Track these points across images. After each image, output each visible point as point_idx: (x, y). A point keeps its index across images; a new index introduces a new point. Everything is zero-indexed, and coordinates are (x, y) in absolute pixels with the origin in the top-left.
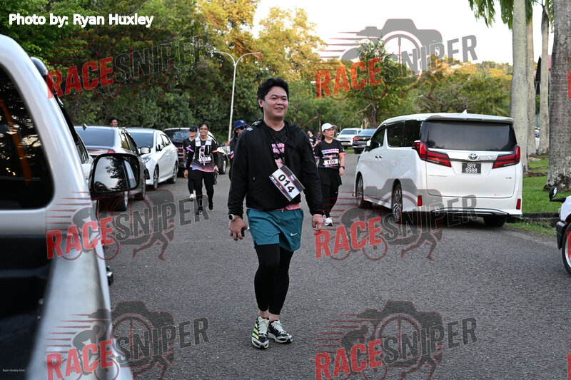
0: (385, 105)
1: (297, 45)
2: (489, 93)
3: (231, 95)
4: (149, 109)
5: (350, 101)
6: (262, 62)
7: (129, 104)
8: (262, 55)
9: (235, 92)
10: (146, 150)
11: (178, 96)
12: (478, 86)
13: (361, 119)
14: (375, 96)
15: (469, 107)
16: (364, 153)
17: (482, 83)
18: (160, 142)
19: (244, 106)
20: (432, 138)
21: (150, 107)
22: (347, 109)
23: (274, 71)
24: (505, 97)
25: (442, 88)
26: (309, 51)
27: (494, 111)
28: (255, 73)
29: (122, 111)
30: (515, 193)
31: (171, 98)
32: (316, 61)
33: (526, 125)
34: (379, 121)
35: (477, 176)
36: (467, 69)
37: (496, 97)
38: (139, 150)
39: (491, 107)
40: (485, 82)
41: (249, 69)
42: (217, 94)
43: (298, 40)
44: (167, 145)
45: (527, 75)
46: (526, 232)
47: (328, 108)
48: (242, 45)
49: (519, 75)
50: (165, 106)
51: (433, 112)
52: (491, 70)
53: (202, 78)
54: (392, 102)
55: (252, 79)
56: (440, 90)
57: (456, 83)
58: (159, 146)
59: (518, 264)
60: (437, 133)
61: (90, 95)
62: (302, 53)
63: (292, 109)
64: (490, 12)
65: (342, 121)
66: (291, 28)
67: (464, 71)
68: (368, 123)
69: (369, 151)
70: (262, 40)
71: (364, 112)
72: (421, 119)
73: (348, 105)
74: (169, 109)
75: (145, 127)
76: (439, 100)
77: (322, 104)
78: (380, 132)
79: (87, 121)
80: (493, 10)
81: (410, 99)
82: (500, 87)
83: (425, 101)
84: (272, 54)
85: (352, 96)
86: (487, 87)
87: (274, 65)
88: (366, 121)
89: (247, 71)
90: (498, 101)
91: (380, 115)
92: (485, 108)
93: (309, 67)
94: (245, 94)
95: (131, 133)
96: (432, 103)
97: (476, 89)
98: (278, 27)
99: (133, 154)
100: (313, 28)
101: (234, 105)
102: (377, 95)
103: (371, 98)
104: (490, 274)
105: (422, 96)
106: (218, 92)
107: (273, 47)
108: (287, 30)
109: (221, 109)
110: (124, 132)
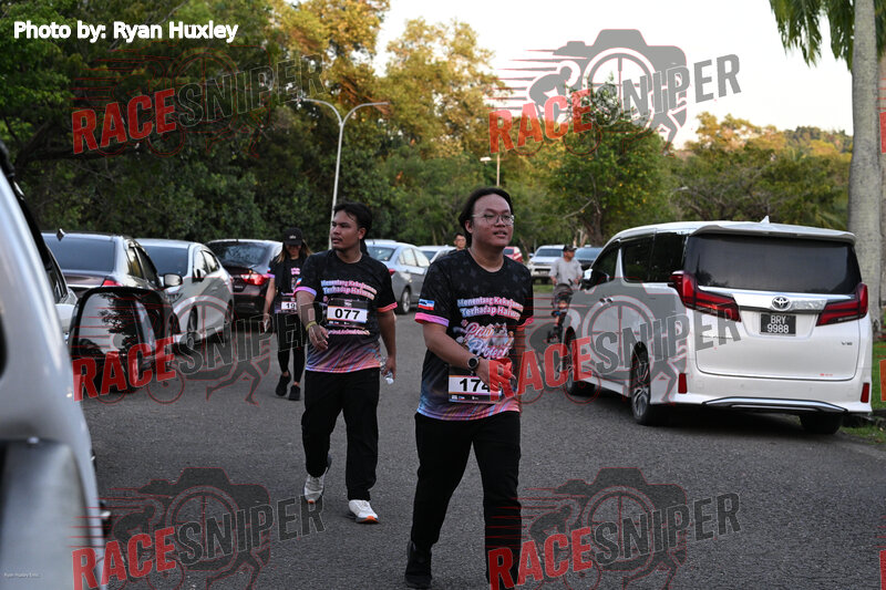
0: (618, 204)
1: (456, 90)
2: (808, 186)
3: (333, 179)
4: (179, 203)
5: (552, 196)
6: (392, 119)
7: (143, 192)
8: (392, 107)
9: (341, 174)
10: (174, 279)
11: (235, 180)
12: (789, 172)
13: (574, 229)
14: (600, 187)
15: (772, 211)
17: (797, 167)
18: (199, 265)
20: (705, 268)
21: (182, 199)
22: (548, 210)
23: (413, 136)
24: (839, 193)
25: (723, 174)
26: (478, 101)
27: (818, 218)
28: (377, 140)
29: (130, 205)
30: (859, 373)
31: (221, 183)
33: (878, 247)
34: (607, 233)
35: (788, 339)
36: (769, 141)
37: (822, 193)
38: (161, 279)
39: (814, 210)
40: (803, 164)
41: (367, 132)
43: (458, 81)
44: (214, 270)
46: (879, 445)
48: (355, 88)
49: (864, 153)
50: (210, 197)
51: (705, 220)
52: (814, 143)
53: (280, 148)
54: (632, 199)
55: (372, 152)
56: (719, 179)
57: (749, 166)
58: (198, 271)
59: (864, 507)
60: (714, 258)
61: (70, 176)
62: (465, 105)
63: (446, 208)
64: (811, 39)
65: (539, 231)
66: (446, 59)
67: (764, 144)
68: (586, 236)
69: (588, 288)
70: (391, 81)
71: (578, 216)
72: (686, 232)
73: (549, 203)
74: (218, 203)
75: (173, 237)
76: (718, 196)
78: (609, 254)
79: (64, 222)
80: (819, 37)
81: (664, 193)
82: (829, 175)
83: (691, 197)
84: (410, 106)
85: (556, 186)
86: (805, 174)
87: (413, 126)
88: (582, 233)
89: (363, 136)
90: (825, 200)
91: (608, 222)
92: (802, 213)
93: (478, 131)
94: (359, 179)
95: (146, 248)
96: (705, 202)
97: (786, 177)
98: (421, 56)
99: (150, 288)
100: (486, 60)
101: (338, 198)
102: (603, 185)
103: (593, 190)
104: (812, 522)
105: (686, 188)
106: (309, 174)
107: (413, 94)
108: (438, 63)
109: (314, 205)
110: (133, 245)
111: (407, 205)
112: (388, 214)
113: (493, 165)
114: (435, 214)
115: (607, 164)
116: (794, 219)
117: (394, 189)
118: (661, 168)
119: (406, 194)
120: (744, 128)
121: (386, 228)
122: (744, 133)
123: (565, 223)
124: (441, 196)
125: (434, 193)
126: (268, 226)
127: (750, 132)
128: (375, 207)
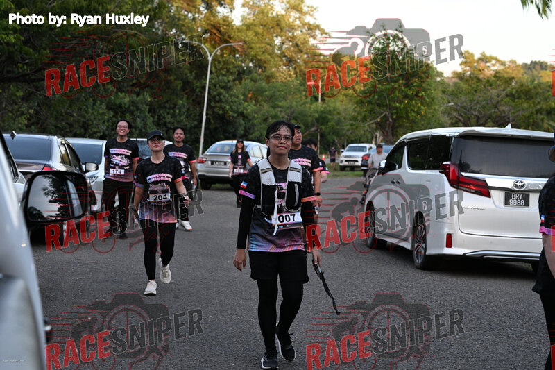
0: (405, 115)
1: (290, 34)
2: (539, 103)
3: (204, 96)
4: (96, 113)
5: (358, 109)
6: (245, 55)
7: (70, 105)
8: (245, 46)
9: (209, 92)
10: (92, 166)
11: (135, 97)
12: (525, 93)
13: (372, 131)
14: (392, 103)
15: (513, 120)
17: (530, 90)
19: (221, 111)
20: (466, 160)
21: (98, 110)
22: (355, 118)
23: (260, 67)
25: (478, 94)
26: (305, 41)
28: (234, 69)
29: (61, 115)
31: (125, 99)
34: (396, 136)
35: (524, 210)
36: (511, 71)
37: (548, 108)
38: (83, 166)
39: (542, 120)
40: (535, 87)
41: (228, 64)
42: (186, 96)
43: (292, 28)
47: (330, 116)
48: (219, 33)
50: (118, 109)
52: (543, 73)
54: (413, 110)
55: (231, 78)
56: (475, 97)
57: (497, 89)
60: (472, 154)
62: (297, 45)
63: (283, 117)
65: (348, 133)
67: (507, 73)
68: (381, 137)
70: (243, 27)
71: (376, 123)
72: (451, 135)
73: (355, 113)
76: (475, 110)
77: (321, 112)
78: (398, 149)
81: (437, 107)
84: (258, 45)
86: (536, 94)
88: (378, 135)
89: (225, 66)
90: (550, 113)
91: (397, 127)
92: (534, 121)
93: (306, 63)
94: (221, 96)
95: (73, 144)
96: (466, 114)
98: (266, 11)
99: (76, 172)
101: (207, 110)
102: (394, 101)
105: (452, 104)
106: (186, 94)
107: (260, 37)
108: (278, 15)
109: (190, 115)
110: (64, 142)
111: (256, 115)
112: (242, 121)
115: (397, 87)
116: (529, 126)
117: (246, 103)
118: (435, 90)
119: (256, 108)
120: (493, 62)
121: (241, 130)
122: (494, 65)
123: (367, 127)
124: (279, 108)
125: (274, 106)
127: (498, 65)
128: (233, 117)
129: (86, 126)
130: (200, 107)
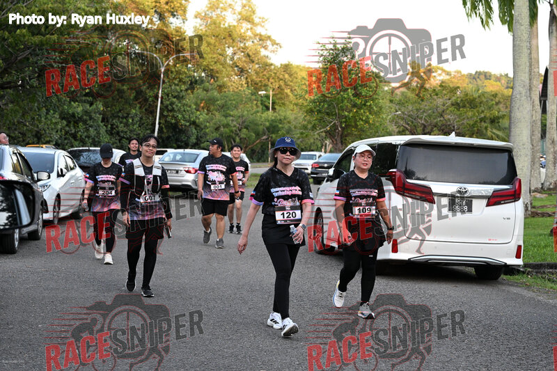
0: (353, 124)
1: (242, 45)
3: (157, 106)
4: (49, 123)
5: (308, 118)
6: (198, 65)
7: (23, 115)
9: (162, 103)
10: (44, 175)
11: (88, 106)
12: (470, 103)
13: (322, 140)
14: (341, 112)
15: (458, 129)
16: (324, 183)
17: (475, 99)
18: (62, 166)
19: (173, 121)
20: (411, 167)
21: (51, 120)
22: (305, 127)
23: (212, 77)
24: (503, 117)
25: (424, 103)
26: (257, 53)
27: (489, 133)
28: (188, 79)
29: (14, 124)
30: (515, 238)
31: (78, 108)
32: (266, 66)
33: (529, 153)
34: (344, 144)
35: (467, 215)
36: (456, 81)
37: (492, 116)
38: (35, 175)
39: (486, 128)
40: (479, 97)
41: (180, 74)
42: (138, 105)
43: (243, 39)
44: (72, 169)
45: (530, 89)
46: (528, 287)
47: (280, 126)
49: (520, 89)
50: (71, 119)
51: (412, 134)
52: (487, 82)
53: (120, 85)
54: (362, 120)
55: (183, 87)
56: (422, 106)
57: (443, 98)
58: (61, 170)
60: (417, 160)
62: (249, 55)
63: (235, 126)
64: (486, 12)
65: (299, 142)
66: (235, 24)
67: (452, 83)
68: (331, 146)
69: (331, 181)
71: (326, 132)
72: (398, 143)
73: (306, 123)
74: (76, 123)
76: (421, 119)
77: (272, 120)
78: (346, 157)
80: (491, 8)
81: (384, 116)
82: (497, 104)
83: (403, 119)
84: (210, 56)
85: (311, 111)
86: (481, 103)
87: (213, 70)
88: (328, 143)
89: (178, 76)
90: (494, 121)
91: (346, 136)
92: (478, 130)
93: (257, 73)
94: (174, 106)
95: (25, 153)
96: (412, 123)
97: (467, 105)
98: (218, 21)
99: (27, 181)
100: (263, 24)
101: (160, 119)
102: (343, 110)
103: (336, 114)
104: (482, 339)
105: (400, 113)
106: (139, 103)
107: (212, 47)
108: (230, 26)
109: (143, 124)
110: (16, 152)
111: (208, 124)
112: (194, 131)
113: (267, 97)
114: (227, 130)
115: (346, 96)
116: (473, 134)
117: (198, 113)
118: (383, 99)
119: (208, 117)
120: (440, 72)
121: (193, 140)
122: (440, 75)
123: (316, 136)
124: (231, 118)
125: (226, 116)
126: (111, 139)
127: (444, 74)
128: (186, 125)
129: (39, 135)
130: (153, 116)
